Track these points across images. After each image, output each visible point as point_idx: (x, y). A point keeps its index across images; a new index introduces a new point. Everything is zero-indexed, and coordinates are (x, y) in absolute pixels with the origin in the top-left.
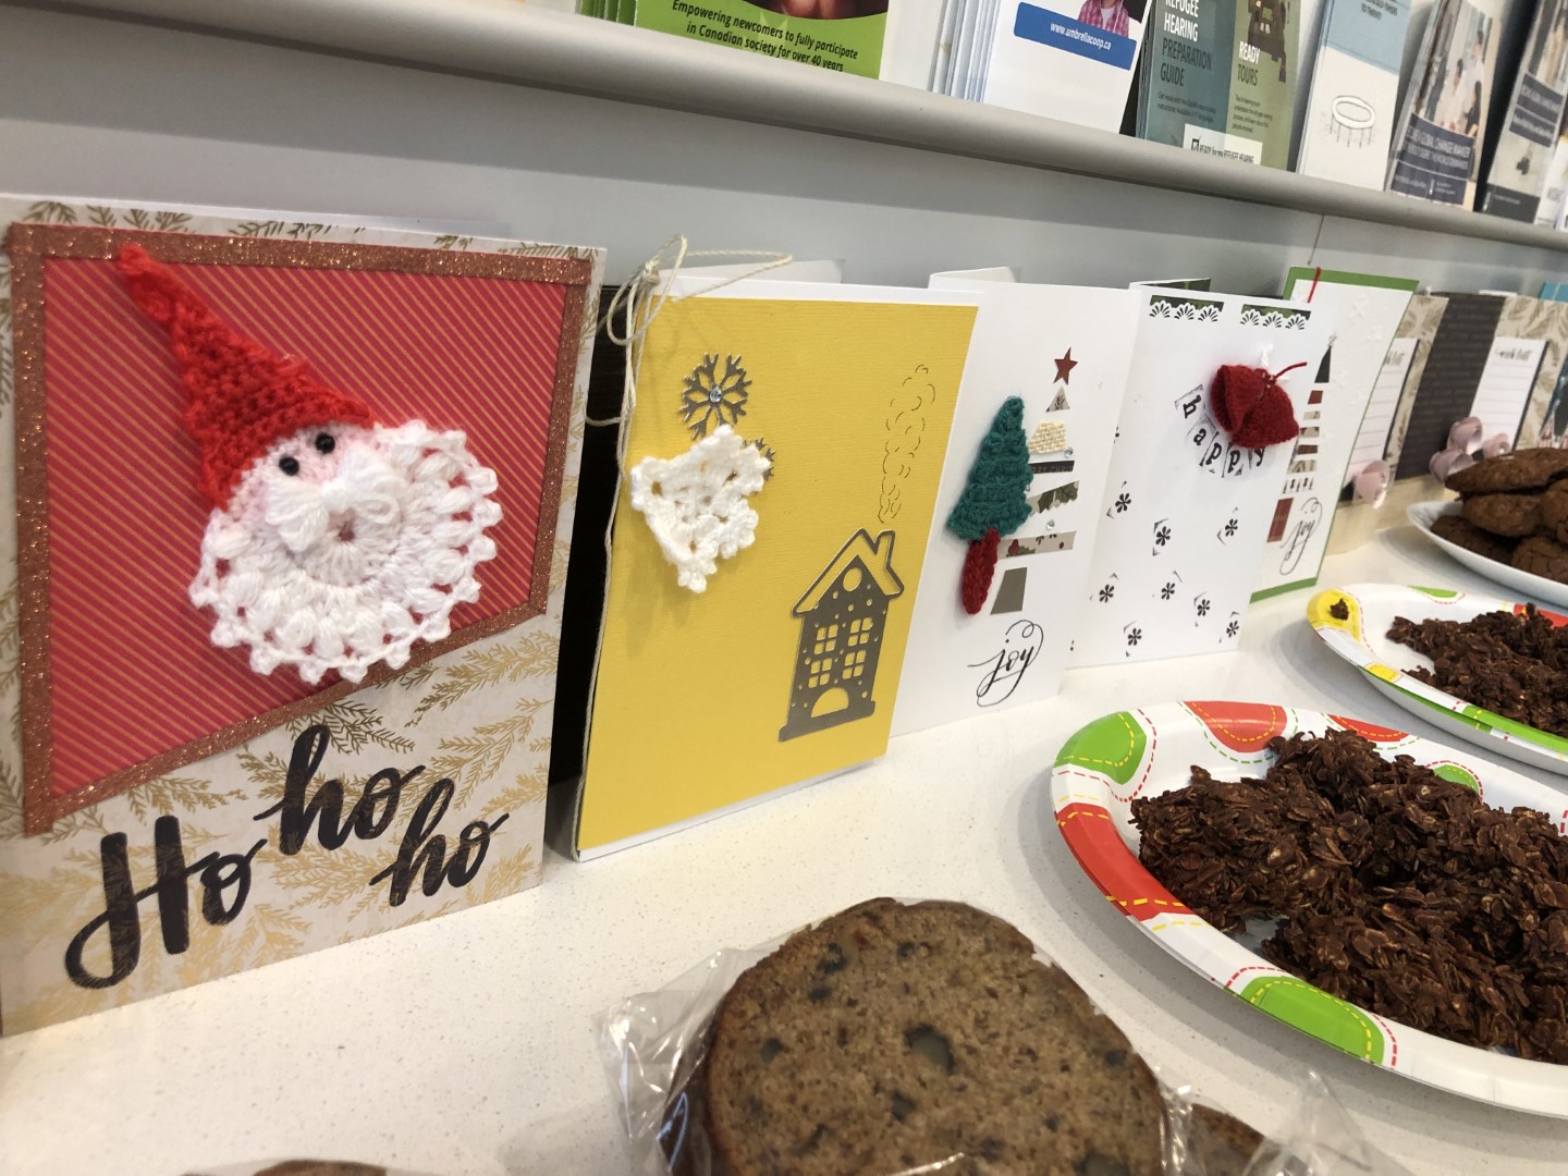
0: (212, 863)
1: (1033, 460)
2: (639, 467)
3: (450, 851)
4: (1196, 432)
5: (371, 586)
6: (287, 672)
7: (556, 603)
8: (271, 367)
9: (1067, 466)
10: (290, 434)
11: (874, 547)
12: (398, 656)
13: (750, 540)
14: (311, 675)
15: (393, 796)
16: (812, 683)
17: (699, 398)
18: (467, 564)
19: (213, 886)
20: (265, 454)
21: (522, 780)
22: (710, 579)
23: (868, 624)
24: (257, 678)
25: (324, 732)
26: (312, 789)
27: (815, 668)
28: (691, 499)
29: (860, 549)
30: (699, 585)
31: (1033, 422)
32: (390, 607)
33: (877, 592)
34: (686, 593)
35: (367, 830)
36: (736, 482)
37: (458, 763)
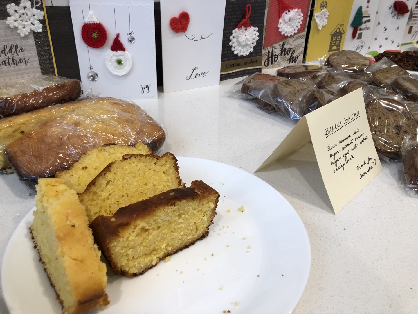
0: (275, 55)
1: (363, 16)
2: (316, 14)
3: (294, 58)
4: (391, 12)
5: (291, 26)
6: (284, 35)
7: (306, 30)
9: (369, 17)
10: (286, 10)
11: (341, 26)
12: (293, 34)
13: (326, 24)
14: (286, 35)
15: (290, 51)
16: (332, 45)
17: (322, 6)
19: (275, 58)
20: (284, 12)
21: (301, 51)
22: (322, 28)
23: (340, 37)
24: (281, 35)
25: (285, 42)
26: (284, 49)
27: (333, 43)
28: (320, 18)
29: (339, 26)
30: (320, 29)
31: (364, 10)
32: (292, 29)
33: (341, 33)
34: (319, 30)
35: (288, 55)
36: (325, 16)
37: (296, 48)
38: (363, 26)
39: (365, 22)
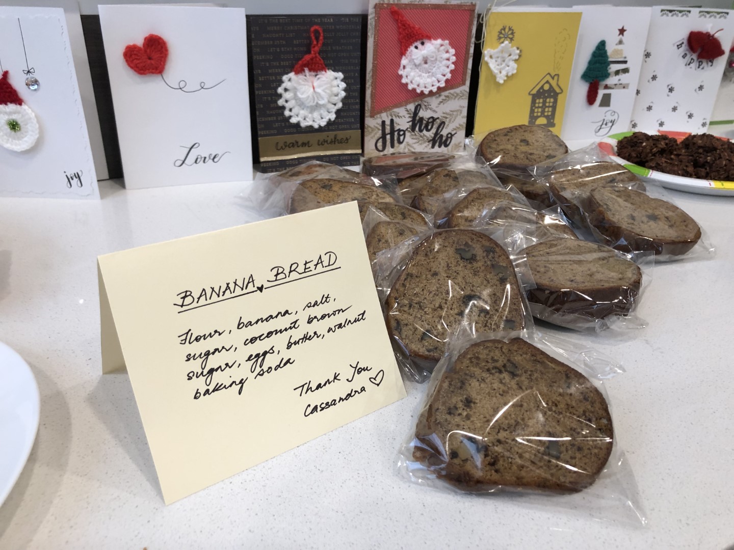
0: (399, 130)
2: (487, 52)
3: (444, 139)
4: (683, 54)
5: (430, 74)
6: (414, 90)
7: (468, 83)
8: (414, 28)
9: (625, 62)
10: (416, 41)
11: (553, 78)
12: (435, 89)
13: (515, 71)
14: (418, 91)
15: (433, 123)
16: (535, 114)
17: (502, 36)
18: (448, 70)
19: (399, 135)
20: (412, 45)
21: (460, 125)
22: (505, 81)
23: (552, 100)
24: (409, 90)
25: (420, 105)
26: (417, 118)
27: (536, 110)
28: (499, 60)
29: (548, 78)
30: (501, 82)
31: (610, 48)
32: (434, 79)
33: (554, 91)
34: (498, 84)
35: (428, 130)
36: (511, 57)
37: (446, 118)
38: (612, 80)
39: (617, 73)
